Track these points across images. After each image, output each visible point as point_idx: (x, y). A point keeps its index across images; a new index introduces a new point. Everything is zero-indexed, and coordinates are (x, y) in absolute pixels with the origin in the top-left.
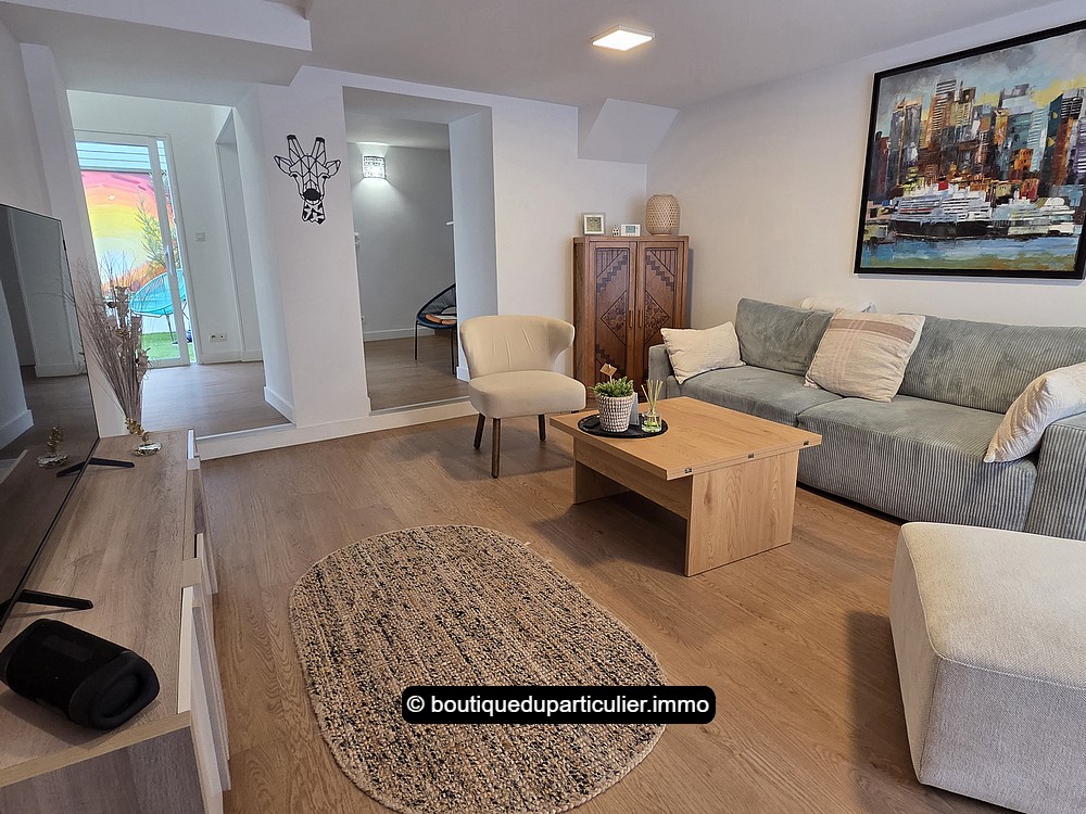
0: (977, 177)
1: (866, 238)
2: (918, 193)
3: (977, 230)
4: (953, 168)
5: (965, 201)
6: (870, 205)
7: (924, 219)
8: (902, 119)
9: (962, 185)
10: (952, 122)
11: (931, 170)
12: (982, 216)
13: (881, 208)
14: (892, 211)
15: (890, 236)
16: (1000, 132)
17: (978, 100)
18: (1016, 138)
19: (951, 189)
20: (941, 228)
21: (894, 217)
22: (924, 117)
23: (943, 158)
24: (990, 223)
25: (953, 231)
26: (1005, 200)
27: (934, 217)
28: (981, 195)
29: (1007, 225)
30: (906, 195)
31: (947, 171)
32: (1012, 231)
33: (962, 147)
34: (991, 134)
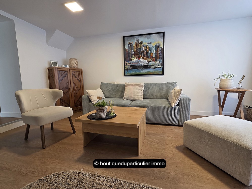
0: (145, 57)
1: (126, 69)
2: (135, 60)
3: (146, 67)
4: (141, 56)
5: (143, 62)
6: (126, 62)
7: (136, 65)
8: (130, 46)
9: (143, 59)
10: (139, 47)
11: (137, 56)
12: (147, 64)
13: (128, 63)
14: (130, 63)
15: (131, 68)
16: (148, 50)
17: (143, 44)
18: (150, 51)
19: (141, 59)
20: (140, 67)
21: (131, 65)
22: (134, 45)
23: (138, 53)
24: (148, 66)
25: (142, 67)
26: (150, 61)
27: (138, 65)
28: (146, 61)
29: (151, 66)
30: (132, 60)
31: (139, 56)
32: (152, 67)
33: (142, 52)
34: (146, 50)
